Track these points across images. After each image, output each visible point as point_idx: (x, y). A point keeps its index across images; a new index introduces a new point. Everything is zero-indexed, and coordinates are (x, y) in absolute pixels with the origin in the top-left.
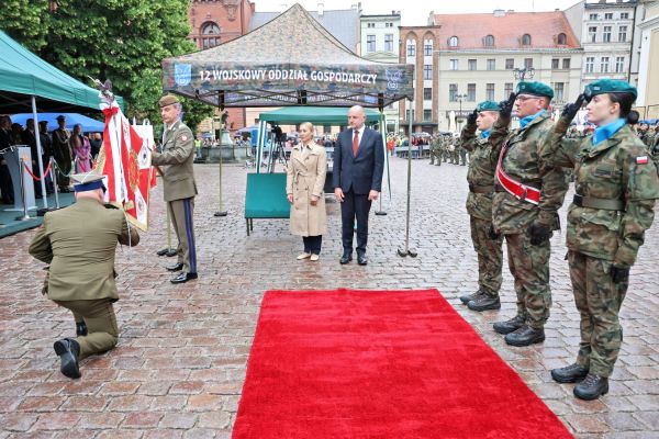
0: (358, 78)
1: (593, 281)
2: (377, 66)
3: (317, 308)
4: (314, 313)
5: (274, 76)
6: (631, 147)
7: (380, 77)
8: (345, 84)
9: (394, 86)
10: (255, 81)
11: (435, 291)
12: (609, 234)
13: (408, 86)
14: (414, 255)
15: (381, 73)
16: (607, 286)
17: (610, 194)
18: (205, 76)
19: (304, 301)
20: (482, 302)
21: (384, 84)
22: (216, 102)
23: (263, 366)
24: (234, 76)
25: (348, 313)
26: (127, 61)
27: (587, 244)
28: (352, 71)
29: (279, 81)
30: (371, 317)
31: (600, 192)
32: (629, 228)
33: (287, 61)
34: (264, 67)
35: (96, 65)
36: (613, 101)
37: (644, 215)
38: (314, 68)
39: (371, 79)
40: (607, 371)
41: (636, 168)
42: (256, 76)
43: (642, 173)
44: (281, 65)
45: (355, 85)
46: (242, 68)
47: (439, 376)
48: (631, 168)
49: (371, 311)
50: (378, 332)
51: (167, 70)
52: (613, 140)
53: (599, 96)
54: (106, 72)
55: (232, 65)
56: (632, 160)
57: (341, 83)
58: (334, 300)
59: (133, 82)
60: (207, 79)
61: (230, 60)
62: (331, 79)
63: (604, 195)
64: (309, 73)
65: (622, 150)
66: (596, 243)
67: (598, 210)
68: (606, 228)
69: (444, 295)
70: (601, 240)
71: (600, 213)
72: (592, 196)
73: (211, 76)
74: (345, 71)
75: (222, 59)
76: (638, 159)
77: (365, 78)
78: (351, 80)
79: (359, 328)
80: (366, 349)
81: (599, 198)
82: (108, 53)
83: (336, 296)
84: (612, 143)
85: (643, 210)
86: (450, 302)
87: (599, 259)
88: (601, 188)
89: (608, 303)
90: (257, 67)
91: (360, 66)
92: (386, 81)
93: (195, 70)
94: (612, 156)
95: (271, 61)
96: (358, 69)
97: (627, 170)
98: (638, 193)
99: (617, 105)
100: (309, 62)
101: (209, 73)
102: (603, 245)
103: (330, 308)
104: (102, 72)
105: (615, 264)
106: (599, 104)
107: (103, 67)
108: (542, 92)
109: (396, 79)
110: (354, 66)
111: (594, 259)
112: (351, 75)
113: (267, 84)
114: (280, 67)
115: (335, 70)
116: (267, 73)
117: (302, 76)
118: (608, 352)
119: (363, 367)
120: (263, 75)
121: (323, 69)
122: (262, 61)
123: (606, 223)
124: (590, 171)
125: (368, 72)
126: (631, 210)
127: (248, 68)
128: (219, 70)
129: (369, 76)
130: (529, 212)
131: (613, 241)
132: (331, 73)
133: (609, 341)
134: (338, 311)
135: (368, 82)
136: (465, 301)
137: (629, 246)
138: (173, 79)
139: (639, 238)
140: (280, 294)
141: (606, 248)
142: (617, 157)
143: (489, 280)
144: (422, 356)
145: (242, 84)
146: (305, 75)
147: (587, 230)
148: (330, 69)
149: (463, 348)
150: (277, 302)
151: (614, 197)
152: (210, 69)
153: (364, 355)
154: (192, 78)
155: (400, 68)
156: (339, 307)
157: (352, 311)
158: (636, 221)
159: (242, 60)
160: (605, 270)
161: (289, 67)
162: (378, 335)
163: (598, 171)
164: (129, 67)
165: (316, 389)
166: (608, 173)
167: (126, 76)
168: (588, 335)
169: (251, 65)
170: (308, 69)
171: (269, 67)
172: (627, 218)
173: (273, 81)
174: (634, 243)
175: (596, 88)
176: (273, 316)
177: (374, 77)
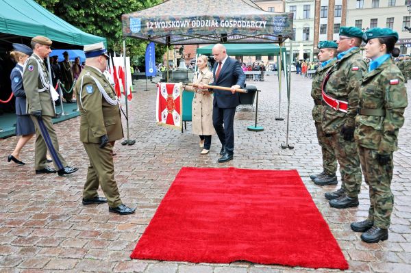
0: (254, 24)
1: (368, 163)
2: (267, 15)
3: (211, 179)
4: (208, 182)
5: (195, 24)
6: (388, 74)
7: (269, 23)
8: (244, 29)
9: (278, 29)
10: (183, 29)
11: (295, 171)
12: (375, 133)
13: (290, 29)
14: (291, 148)
15: (270, 20)
16: (377, 167)
17: (376, 105)
18: (150, 26)
19: (204, 174)
20: (323, 180)
21: (272, 28)
22: (165, 42)
23: (166, 210)
24: (169, 26)
25: (230, 182)
26: (112, 11)
27: (363, 139)
28: (249, 20)
29: (198, 28)
30: (244, 186)
31: (370, 104)
32: (387, 128)
33: (205, 14)
34: (188, 18)
35: (92, 15)
36: (381, 43)
37: (396, 119)
38: (223, 18)
39: (262, 25)
40: (384, 224)
41: (390, 87)
42: (183, 25)
43: (394, 90)
44: (200, 17)
45: (251, 29)
46: (174, 20)
47: (273, 222)
48: (387, 87)
49: (245, 182)
50: (245, 194)
51: (125, 22)
52: (379, 69)
53: (372, 40)
54: (98, 20)
55: (167, 18)
56: (388, 82)
57: (242, 28)
58: (224, 174)
59: (116, 26)
60: (151, 27)
61: (166, 14)
62: (234, 25)
63: (372, 106)
64: (219, 22)
65: (382, 76)
66: (368, 138)
67: (369, 116)
68: (373, 129)
69: (300, 174)
70: (370, 136)
71: (370, 119)
72: (365, 107)
73: (154, 26)
74: (244, 19)
75: (161, 14)
76: (392, 81)
77: (258, 24)
78: (248, 26)
79: (233, 192)
80: (233, 204)
81: (369, 108)
82: (99, 6)
83: (227, 172)
84: (377, 72)
85: (395, 116)
86: (303, 179)
87: (370, 149)
88: (370, 102)
89: (380, 178)
90: (184, 19)
91: (256, 16)
92: (273, 26)
93: (143, 22)
94: (376, 81)
95: (193, 15)
96: (253, 17)
97: (385, 89)
98: (391, 104)
99: (384, 45)
100: (219, 14)
101: (152, 24)
102: (371, 139)
103: (220, 179)
104: (96, 20)
105: (379, 152)
106: (372, 45)
107: (96, 16)
108: (354, 34)
109: (281, 24)
110: (250, 16)
111: (367, 149)
112: (248, 22)
113: (191, 30)
114: (199, 18)
115: (237, 19)
116: (191, 23)
117: (214, 24)
118: (384, 211)
119: (227, 214)
120: (188, 24)
121: (229, 18)
122: (188, 14)
123: (372, 125)
124: (363, 90)
125: (260, 20)
126: (388, 115)
127: (178, 19)
128: (159, 21)
129: (261, 22)
130: (342, 118)
131: (377, 136)
132: (235, 21)
133: (384, 203)
134: (224, 181)
135: (260, 27)
136: (313, 178)
137: (387, 140)
138: (129, 28)
139: (393, 134)
140: (190, 169)
141: (373, 141)
142: (379, 81)
143: (328, 165)
144: (267, 210)
145: (174, 30)
146: (217, 23)
147: (362, 130)
148: (233, 19)
149: (297, 207)
150: (187, 174)
151: (378, 107)
152: (153, 21)
153: (231, 207)
154: (142, 27)
155: (284, 16)
156: (226, 178)
157: (233, 181)
158: (390, 122)
159: (174, 14)
160: (374, 156)
161: (206, 18)
162: (244, 196)
163: (368, 90)
164: (113, 15)
165: (194, 224)
166: (372, 91)
167: (111, 22)
168: (373, 200)
169: (180, 18)
170: (218, 19)
171: (192, 18)
172: (386, 121)
173: (195, 28)
174: (390, 138)
175: (371, 35)
176: (181, 182)
177: (265, 23)
